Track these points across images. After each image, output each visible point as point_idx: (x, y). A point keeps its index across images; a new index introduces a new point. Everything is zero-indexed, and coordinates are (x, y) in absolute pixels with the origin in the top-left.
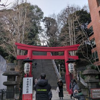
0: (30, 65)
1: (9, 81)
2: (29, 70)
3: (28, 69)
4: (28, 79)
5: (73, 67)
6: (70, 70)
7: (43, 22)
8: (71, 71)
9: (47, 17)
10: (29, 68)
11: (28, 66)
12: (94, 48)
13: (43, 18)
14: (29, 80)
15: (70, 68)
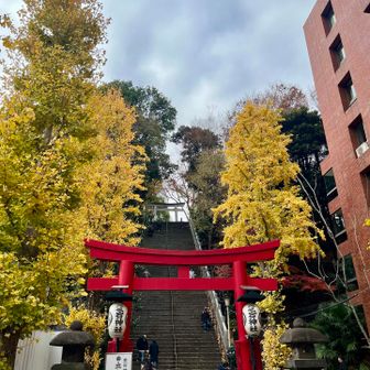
0: (125, 309)
1: (66, 363)
2: (124, 325)
3: (121, 322)
4: (118, 359)
5: (257, 316)
6: (247, 326)
7: (174, 141)
8: (251, 329)
9: (188, 128)
10: (123, 318)
11: (119, 314)
12: (341, 245)
13: (176, 131)
14: (121, 362)
15: (248, 322)
